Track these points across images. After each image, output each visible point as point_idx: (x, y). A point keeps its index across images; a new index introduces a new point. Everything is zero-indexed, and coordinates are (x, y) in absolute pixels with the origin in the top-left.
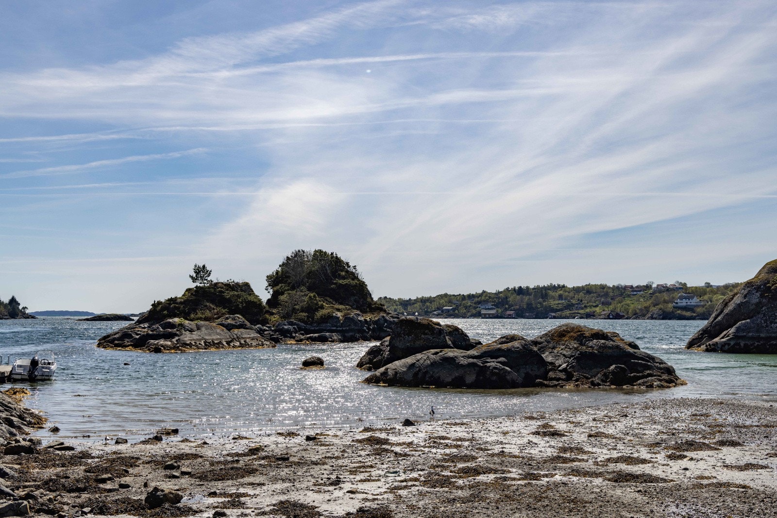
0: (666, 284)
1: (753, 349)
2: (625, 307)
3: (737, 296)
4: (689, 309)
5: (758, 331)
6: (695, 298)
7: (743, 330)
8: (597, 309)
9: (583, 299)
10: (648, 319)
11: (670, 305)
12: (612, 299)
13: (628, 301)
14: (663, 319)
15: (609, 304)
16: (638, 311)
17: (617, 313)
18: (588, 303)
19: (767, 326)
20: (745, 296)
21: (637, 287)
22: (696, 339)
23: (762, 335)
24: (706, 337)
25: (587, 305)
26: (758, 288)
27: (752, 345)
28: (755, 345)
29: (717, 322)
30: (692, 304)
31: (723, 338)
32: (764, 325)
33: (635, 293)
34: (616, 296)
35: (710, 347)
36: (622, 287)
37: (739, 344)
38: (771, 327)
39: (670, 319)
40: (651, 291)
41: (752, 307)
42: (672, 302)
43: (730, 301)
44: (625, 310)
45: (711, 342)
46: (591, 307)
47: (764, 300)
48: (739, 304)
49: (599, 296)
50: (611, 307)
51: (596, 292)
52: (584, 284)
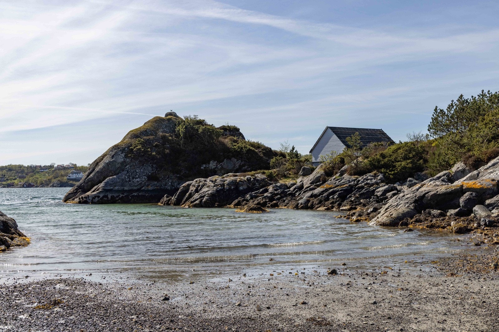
0: (63, 165)
1: (118, 200)
2: (35, 180)
3: (106, 157)
4: (77, 180)
5: (122, 185)
6: (82, 173)
7: (111, 185)
8: (16, 181)
9: (6, 174)
10: (50, 187)
11: (65, 178)
12: (26, 174)
13: (37, 176)
14: (61, 186)
15: (24, 177)
16: (44, 182)
17: (29, 184)
18: (9, 177)
19: (130, 181)
20: (113, 157)
21: (44, 166)
22: (72, 193)
23: (126, 188)
24: (80, 191)
25: (8, 178)
26: (123, 150)
27: (117, 197)
28: (120, 197)
29: (90, 178)
30: (80, 177)
31: (94, 191)
32: (128, 180)
33: (42, 170)
34: (30, 172)
35: (83, 199)
36: (33, 167)
37: (107, 196)
38: (133, 182)
39: (65, 187)
40: (53, 169)
41: (118, 166)
42: (67, 176)
43: (100, 161)
44: (35, 181)
45: (83, 196)
46: (11, 179)
47: (128, 160)
48: (107, 163)
49: (17, 172)
50: (26, 180)
51: (15, 170)
52: (7, 165)
